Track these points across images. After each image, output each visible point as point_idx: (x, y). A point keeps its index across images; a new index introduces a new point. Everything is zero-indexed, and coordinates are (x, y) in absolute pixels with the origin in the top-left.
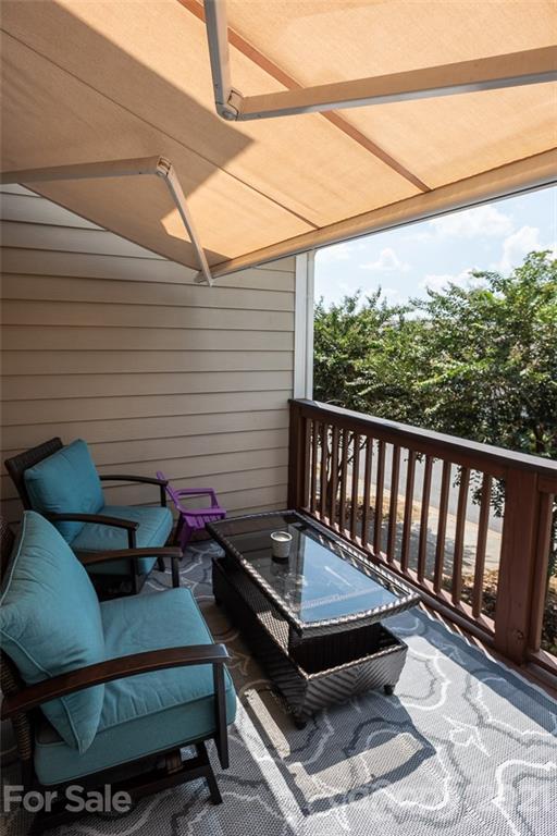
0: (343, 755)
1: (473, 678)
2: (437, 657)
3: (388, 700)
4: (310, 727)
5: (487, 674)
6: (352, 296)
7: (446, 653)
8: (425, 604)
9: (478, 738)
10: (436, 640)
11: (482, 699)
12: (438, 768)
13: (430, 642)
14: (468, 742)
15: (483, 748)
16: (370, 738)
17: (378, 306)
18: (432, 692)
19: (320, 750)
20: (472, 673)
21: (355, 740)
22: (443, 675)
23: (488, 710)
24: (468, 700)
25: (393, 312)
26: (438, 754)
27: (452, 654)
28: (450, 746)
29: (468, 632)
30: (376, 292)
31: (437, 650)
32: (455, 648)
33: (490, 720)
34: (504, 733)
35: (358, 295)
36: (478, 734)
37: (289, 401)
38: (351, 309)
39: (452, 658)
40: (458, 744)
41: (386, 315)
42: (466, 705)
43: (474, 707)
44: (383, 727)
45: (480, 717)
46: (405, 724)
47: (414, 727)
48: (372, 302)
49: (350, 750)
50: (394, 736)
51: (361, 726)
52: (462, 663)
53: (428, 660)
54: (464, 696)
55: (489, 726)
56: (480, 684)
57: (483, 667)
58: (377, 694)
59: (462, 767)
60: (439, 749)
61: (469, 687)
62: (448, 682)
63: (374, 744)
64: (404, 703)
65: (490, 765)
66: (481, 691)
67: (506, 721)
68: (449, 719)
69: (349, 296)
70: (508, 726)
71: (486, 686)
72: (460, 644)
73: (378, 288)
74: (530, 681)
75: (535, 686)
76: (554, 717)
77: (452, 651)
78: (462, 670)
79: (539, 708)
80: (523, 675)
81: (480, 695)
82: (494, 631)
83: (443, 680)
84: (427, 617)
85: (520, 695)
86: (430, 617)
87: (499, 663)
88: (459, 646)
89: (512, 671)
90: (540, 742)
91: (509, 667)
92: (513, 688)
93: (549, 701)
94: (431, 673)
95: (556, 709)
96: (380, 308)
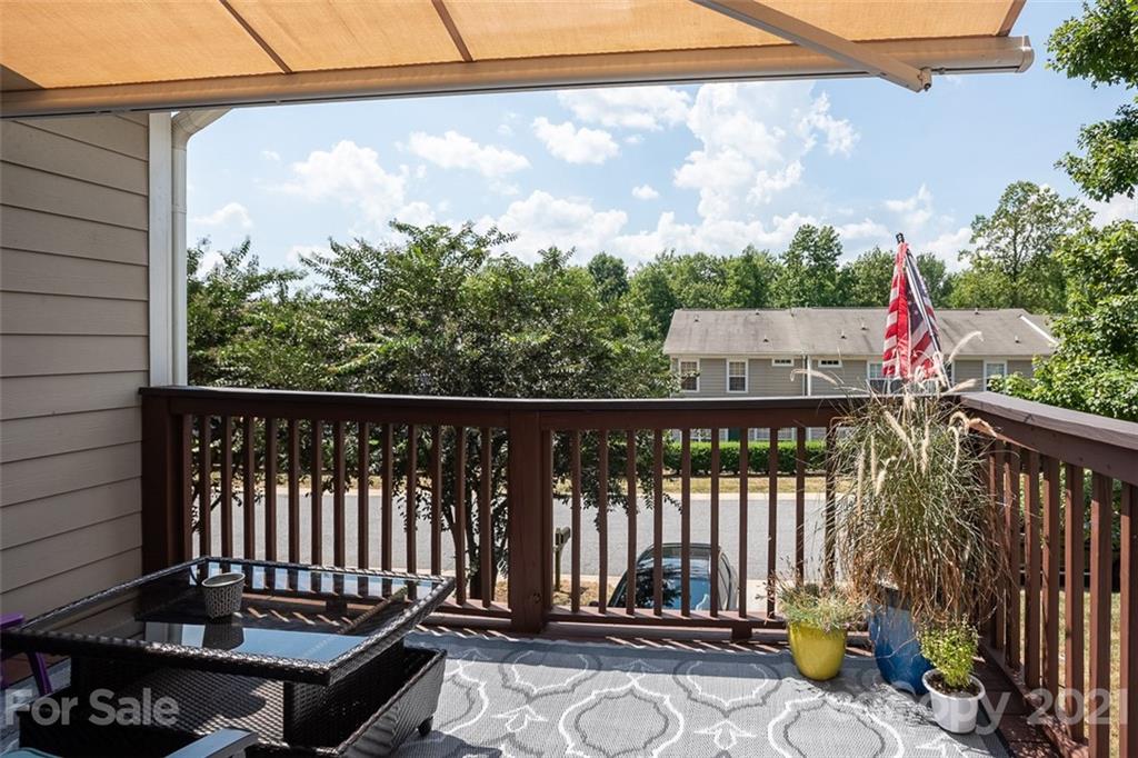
1: (505, 665)
2: (462, 669)
3: (427, 741)
5: (515, 655)
7: (469, 658)
9: (532, 713)
10: (453, 652)
11: (522, 678)
14: (525, 722)
15: (540, 719)
17: (243, 267)
18: (471, 702)
20: (502, 662)
22: (477, 681)
23: (530, 684)
24: (509, 687)
25: (270, 278)
26: (504, 752)
27: (475, 657)
28: (511, 737)
29: (481, 628)
30: (239, 246)
31: (458, 661)
32: (475, 649)
33: (535, 691)
34: (551, 694)
35: (203, 248)
36: (531, 710)
37: (141, 391)
39: (476, 660)
40: (517, 731)
41: (254, 283)
42: (509, 693)
43: (517, 690)
45: (527, 694)
46: (459, 749)
47: (470, 746)
48: (232, 261)
52: (487, 658)
53: (454, 676)
54: (504, 686)
55: (537, 696)
56: (513, 667)
57: (509, 651)
59: (530, 746)
60: (502, 747)
61: (505, 676)
62: (483, 684)
64: (447, 732)
65: (551, 727)
66: (517, 672)
67: (549, 683)
68: (499, 716)
70: (552, 687)
71: (522, 665)
72: (480, 643)
73: (244, 240)
74: (554, 640)
75: (559, 642)
76: (581, 656)
77: (473, 653)
78: (491, 664)
79: (568, 657)
80: (545, 638)
81: (517, 677)
82: (510, 610)
83: (478, 685)
84: (433, 636)
85: (550, 655)
86: (436, 634)
87: (523, 640)
88: (478, 646)
89: (537, 640)
90: (580, 682)
91: (532, 638)
92: (542, 654)
93: (575, 647)
94: (462, 686)
95: (581, 650)
96: (244, 271)
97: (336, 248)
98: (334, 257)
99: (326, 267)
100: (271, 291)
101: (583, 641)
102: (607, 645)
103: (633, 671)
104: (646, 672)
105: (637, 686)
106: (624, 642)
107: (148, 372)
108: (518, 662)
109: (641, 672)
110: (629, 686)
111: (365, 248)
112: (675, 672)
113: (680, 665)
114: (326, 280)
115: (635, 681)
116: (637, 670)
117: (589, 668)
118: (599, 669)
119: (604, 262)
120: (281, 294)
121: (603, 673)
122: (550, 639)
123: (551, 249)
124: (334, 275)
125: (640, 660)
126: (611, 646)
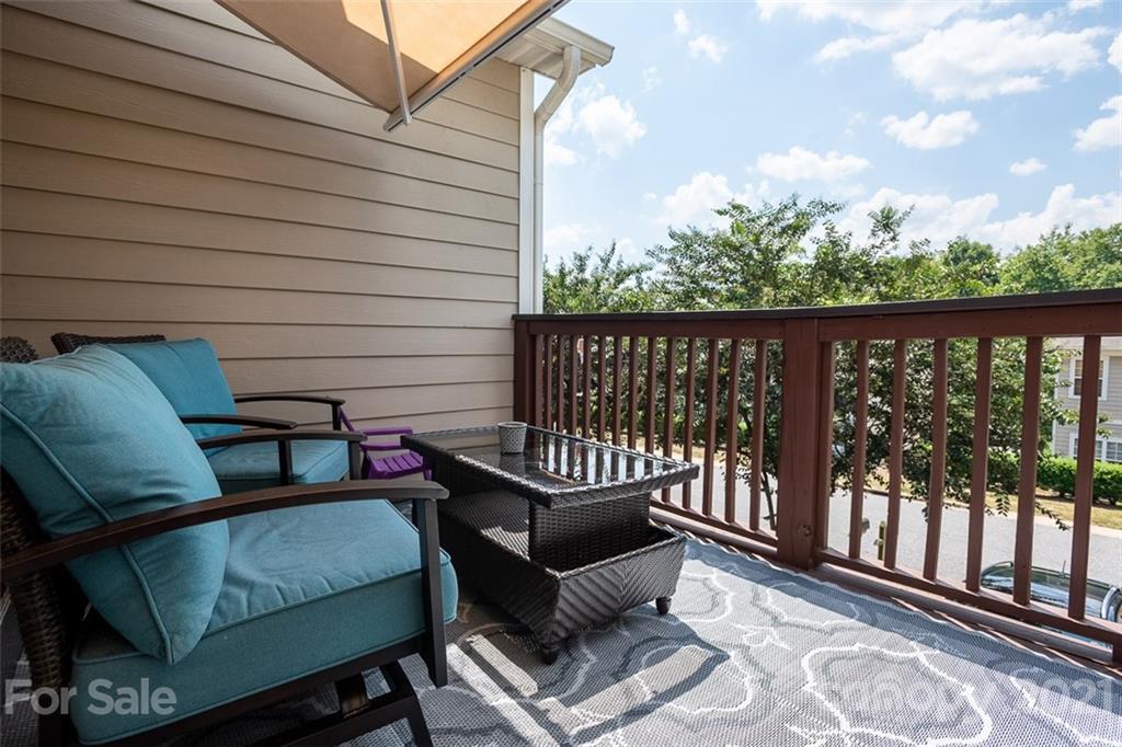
0: (611, 679)
1: (760, 586)
2: (716, 576)
3: (663, 620)
4: (563, 660)
5: (774, 581)
6: (583, 254)
7: (726, 570)
8: (693, 533)
9: (773, 636)
10: (712, 560)
11: (774, 602)
12: (735, 670)
13: (705, 562)
14: (765, 643)
15: (783, 645)
16: (645, 657)
17: (613, 265)
18: (715, 604)
19: (580, 679)
20: (758, 583)
21: (626, 663)
22: (726, 589)
23: (781, 611)
24: (758, 606)
25: (630, 272)
26: (732, 658)
27: (732, 571)
28: (745, 649)
29: (746, 549)
30: (609, 250)
31: (715, 569)
32: (734, 565)
33: (786, 619)
34: (803, 627)
35: (589, 253)
36: (775, 633)
37: (514, 317)
38: (582, 269)
39: (732, 573)
40: (753, 646)
41: (621, 277)
42: (756, 611)
43: (766, 611)
44: (663, 644)
45: (775, 618)
46: (689, 637)
47: (699, 639)
48: (606, 261)
49: (619, 675)
50: (676, 650)
51: (632, 649)
52: (744, 575)
53: (706, 578)
54: (753, 603)
55: (786, 624)
56: (768, 590)
57: (768, 576)
58: (649, 616)
59: (763, 663)
60: (732, 653)
61: (756, 594)
62: (731, 594)
63: (651, 663)
64: (682, 619)
65: (795, 658)
66: (771, 597)
67: (804, 617)
68: (739, 626)
69: (578, 253)
70: (806, 621)
71: (776, 591)
72: (739, 560)
73: (611, 243)
74: (822, 581)
75: (827, 584)
76: (852, 605)
77: (731, 567)
78: (746, 581)
79: (835, 602)
80: (813, 577)
81: (770, 599)
82: (776, 538)
83: (726, 593)
84: (698, 543)
85: (813, 593)
86: (701, 542)
87: (786, 570)
88: (737, 562)
89: (801, 575)
90: (843, 628)
91: (797, 572)
92: (804, 589)
93: (844, 594)
94: (711, 590)
95: (852, 599)
96: (615, 269)
97: (672, 235)
98: (671, 244)
99: (665, 256)
100: (631, 282)
101: (860, 593)
102: (890, 605)
103: (922, 642)
104: (941, 650)
105: (923, 660)
106: (915, 609)
107: (518, 304)
108: (775, 588)
109: (934, 648)
110: (911, 655)
111: (697, 234)
112: (990, 665)
113: (1001, 661)
114: (665, 268)
115: (921, 653)
116: (929, 643)
117: (859, 620)
118: (873, 625)
119: (965, 251)
120: (639, 285)
121: (876, 630)
122: (819, 579)
123: (882, 212)
124: (672, 261)
125: (934, 635)
126: (895, 607)
